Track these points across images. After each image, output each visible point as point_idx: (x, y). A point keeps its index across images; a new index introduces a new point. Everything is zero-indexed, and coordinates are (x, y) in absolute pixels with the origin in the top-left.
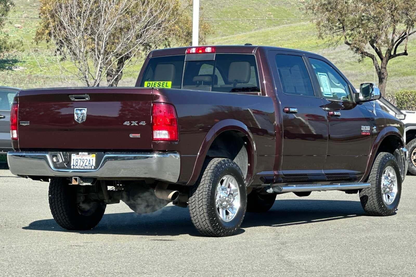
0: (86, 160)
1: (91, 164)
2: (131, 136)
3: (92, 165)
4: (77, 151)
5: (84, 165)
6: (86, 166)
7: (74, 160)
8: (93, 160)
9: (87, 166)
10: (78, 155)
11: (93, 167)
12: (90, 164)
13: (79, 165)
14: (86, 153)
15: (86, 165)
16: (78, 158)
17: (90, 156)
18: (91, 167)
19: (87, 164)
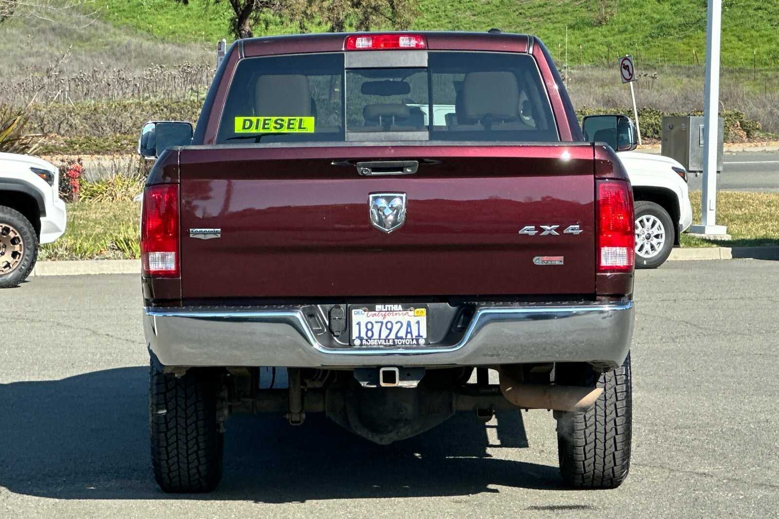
0: (399, 324)
1: (415, 334)
2: (538, 261)
3: (419, 336)
4: (369, 300)
5: (393, 336)
6: (397, 338)
7: (359, 324)
8: (418, 323)
9: (402, 338)
10: (373, 313)
11: (422, 342)
12: (411, 333)
13: (376, 336)
14: (398, 307)
15: (399, 335)
16: (373, 319)
17: (411, 313)
18: (415, 342)
19: (402, 333)
